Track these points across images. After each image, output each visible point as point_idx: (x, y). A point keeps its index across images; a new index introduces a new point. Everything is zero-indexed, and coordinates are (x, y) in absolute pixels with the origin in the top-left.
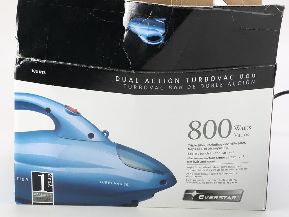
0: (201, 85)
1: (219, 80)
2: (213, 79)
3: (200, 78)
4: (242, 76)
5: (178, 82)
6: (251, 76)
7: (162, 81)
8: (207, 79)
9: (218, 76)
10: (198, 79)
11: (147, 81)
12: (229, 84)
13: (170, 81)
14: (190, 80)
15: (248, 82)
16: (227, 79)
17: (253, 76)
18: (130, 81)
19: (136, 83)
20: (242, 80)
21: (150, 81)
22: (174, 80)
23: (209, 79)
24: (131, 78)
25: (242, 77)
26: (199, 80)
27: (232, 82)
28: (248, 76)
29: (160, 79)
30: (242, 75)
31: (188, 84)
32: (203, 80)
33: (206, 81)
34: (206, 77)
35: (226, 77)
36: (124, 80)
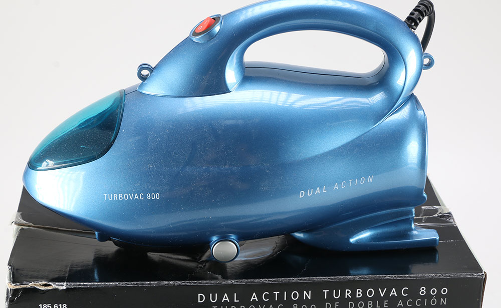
0: (350, 303)
1: (382, 296)
2: (370, 293)
3: (347, 290)
4: (424, 291)
5: (309, 298)
6: (439, 291)
7: (281, 296)
8: (360, 293)
9: (380, 289)
10: (343, 293)
11: (255, 297)
12: (400, 304)
13: (295, 295)
14: (330, 294)
15: (434, 301)
16: (396, 295)
17: (444, 291)
18: (224, 299)
19: (235, 301)
20: (423, 298)
21: (259, 297)
22: (301, 295)
23: (364, 293)
24: (226, 295)
25: (423, 293)
26: (346, 294)
27: (404, 300)
28: (434, 291)
29: (276, 293)
30: (423, 289)
31: (327, 300)
32: (354, 294)
33: (357, 297)
34: (358, 290)
35: (395, 292)
36: (214, 299)
